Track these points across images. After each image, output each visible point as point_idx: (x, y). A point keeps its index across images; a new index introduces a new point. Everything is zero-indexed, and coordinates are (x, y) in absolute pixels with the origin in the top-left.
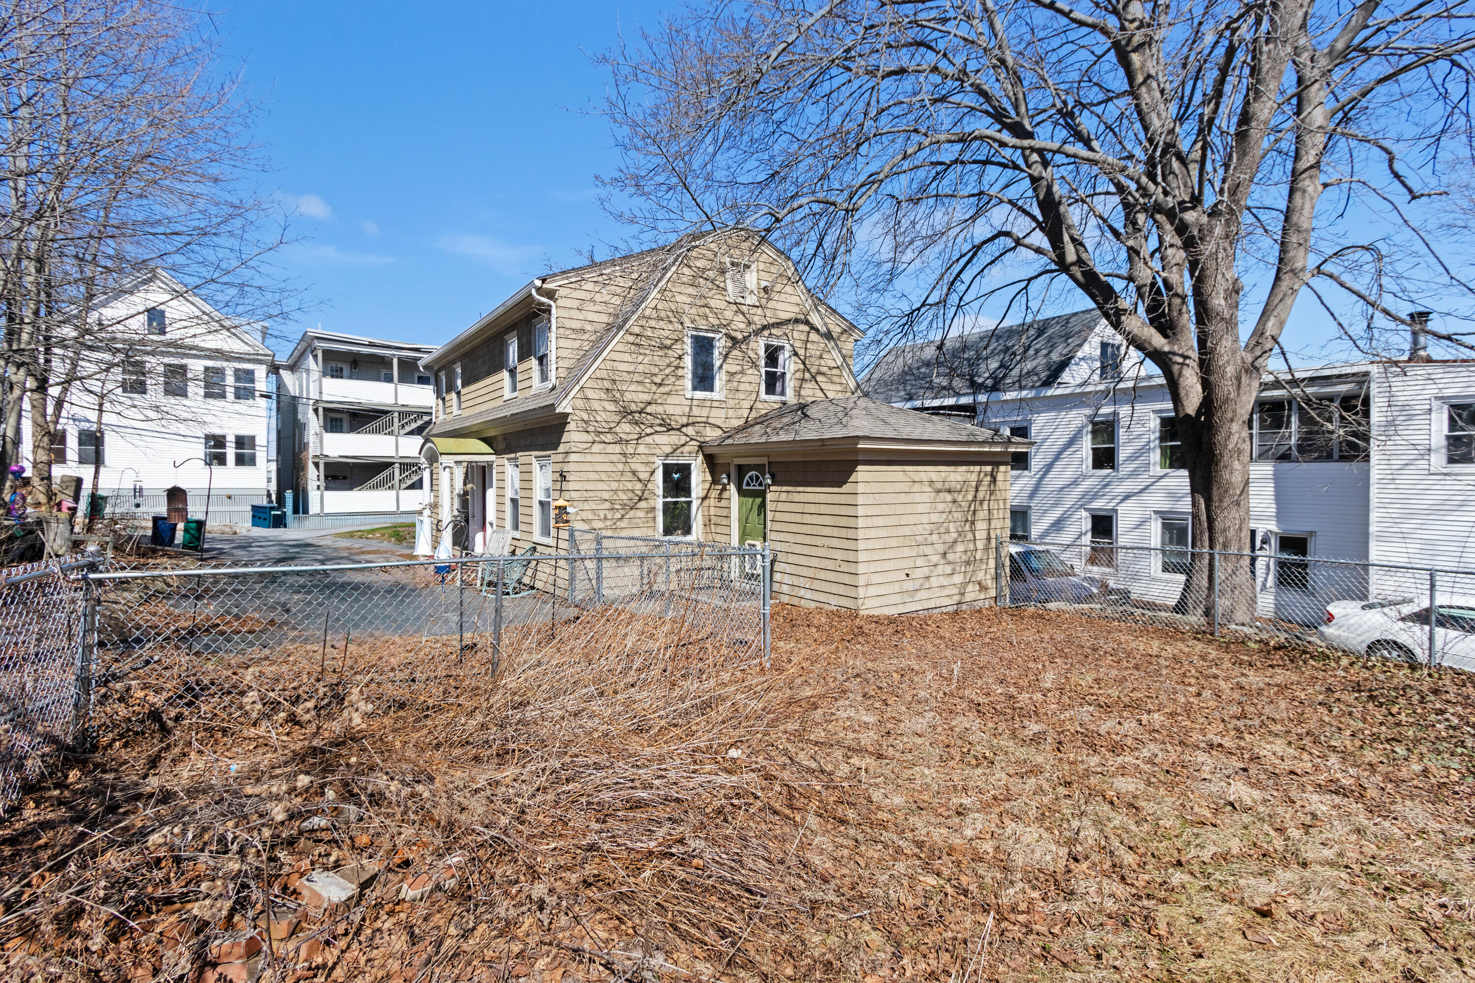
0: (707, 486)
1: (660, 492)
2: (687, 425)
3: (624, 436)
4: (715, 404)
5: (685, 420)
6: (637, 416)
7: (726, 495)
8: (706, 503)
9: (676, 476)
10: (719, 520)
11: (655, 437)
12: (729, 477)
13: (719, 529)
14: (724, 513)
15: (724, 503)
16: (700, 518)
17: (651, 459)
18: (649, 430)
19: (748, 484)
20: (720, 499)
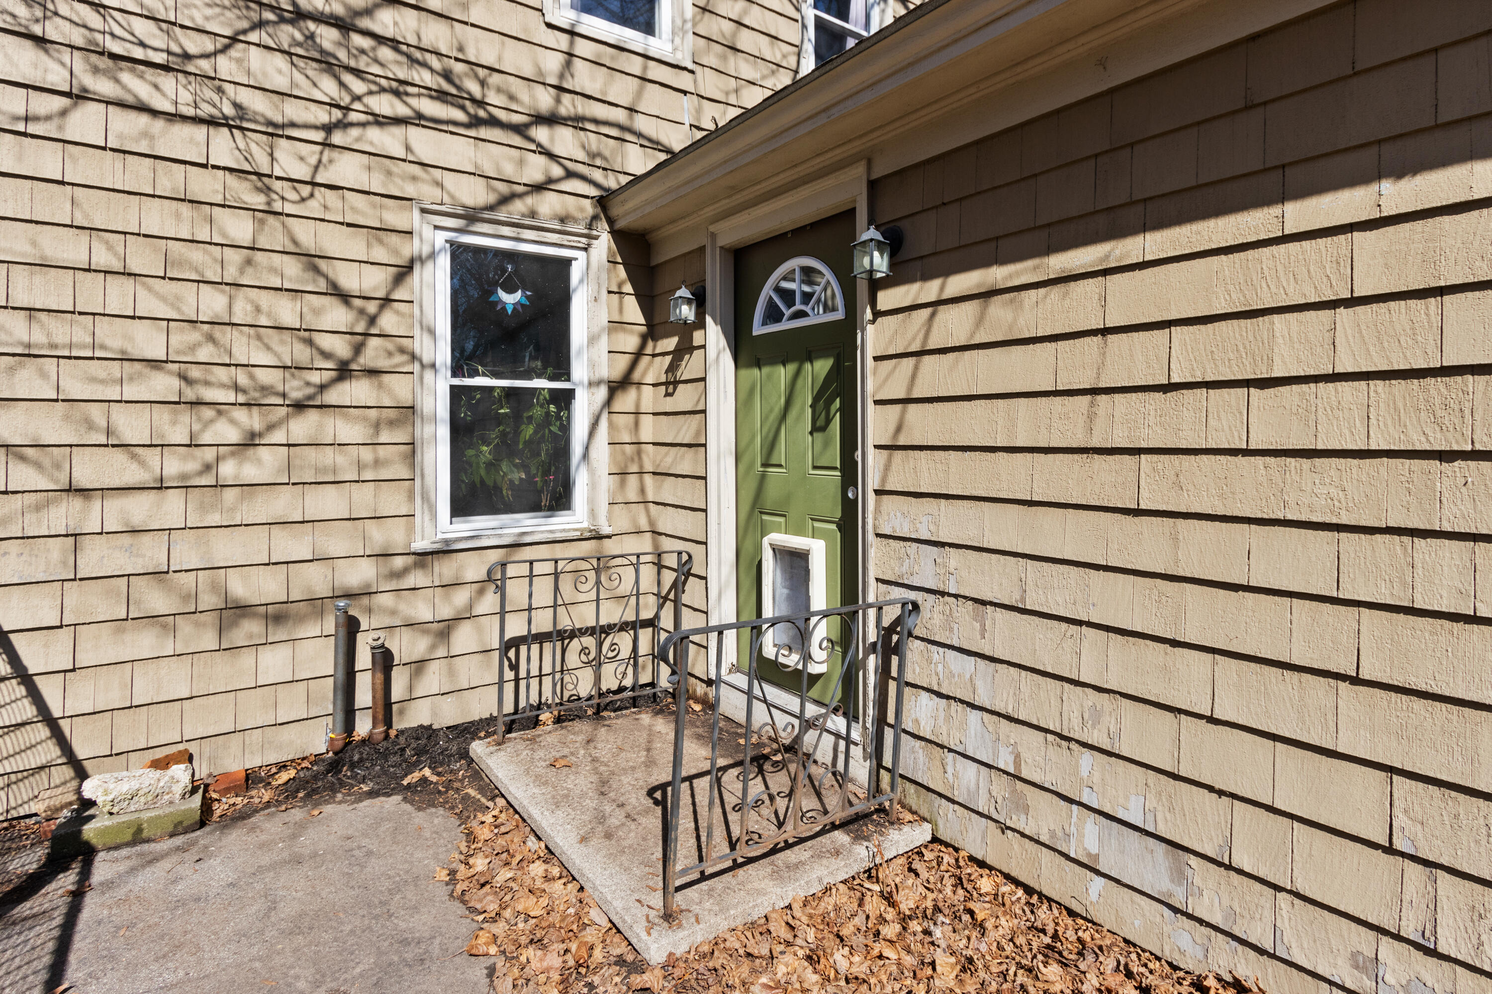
0: (631, 342)
1: (443, 354)
2: (551, 120)
3: (257, 103)
4: (657, 72)
5: (544, 100)
6: (327, 36)
7: (690, 367)
8: (626, 401)
9: (510, 299)
10: (670, 460)
11: (415, 134)
12: (699, 300)
13: (671, 491)
14: (686, 431)
15: (684, 398)
16: (601, 451)
17: (395, 217)
18: (385, 105)
19: (773, 315)
20: (671, 384)
